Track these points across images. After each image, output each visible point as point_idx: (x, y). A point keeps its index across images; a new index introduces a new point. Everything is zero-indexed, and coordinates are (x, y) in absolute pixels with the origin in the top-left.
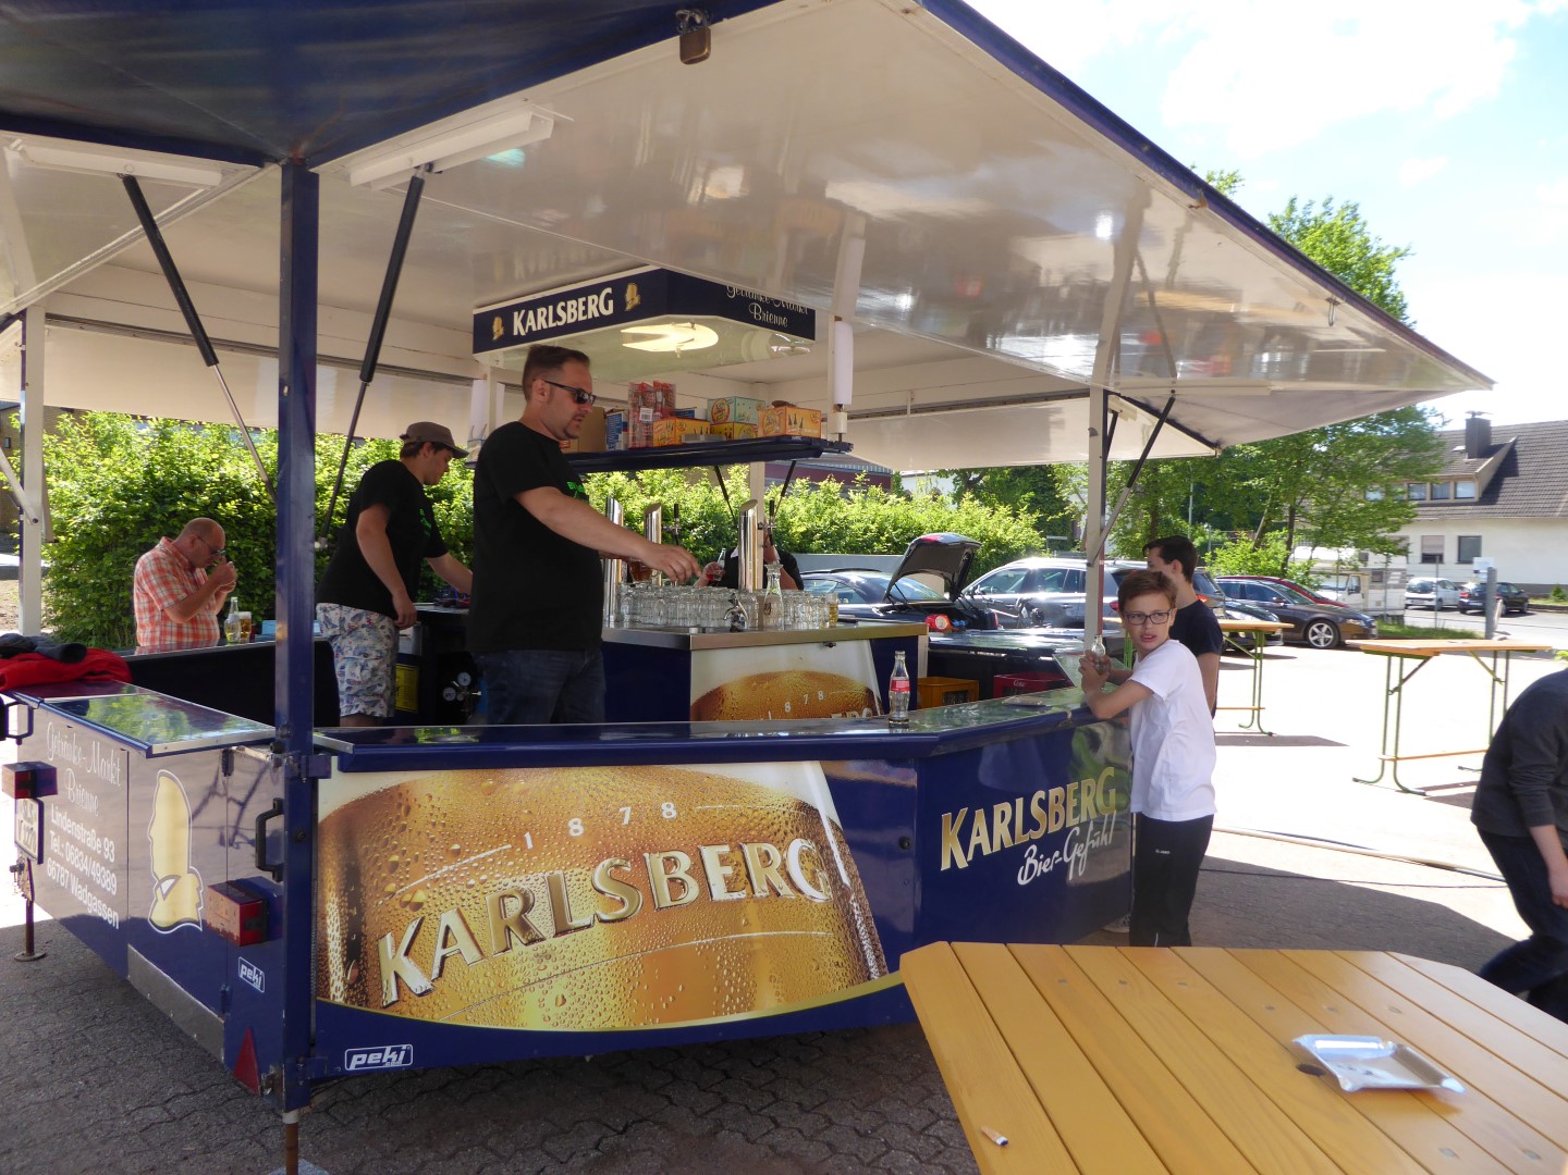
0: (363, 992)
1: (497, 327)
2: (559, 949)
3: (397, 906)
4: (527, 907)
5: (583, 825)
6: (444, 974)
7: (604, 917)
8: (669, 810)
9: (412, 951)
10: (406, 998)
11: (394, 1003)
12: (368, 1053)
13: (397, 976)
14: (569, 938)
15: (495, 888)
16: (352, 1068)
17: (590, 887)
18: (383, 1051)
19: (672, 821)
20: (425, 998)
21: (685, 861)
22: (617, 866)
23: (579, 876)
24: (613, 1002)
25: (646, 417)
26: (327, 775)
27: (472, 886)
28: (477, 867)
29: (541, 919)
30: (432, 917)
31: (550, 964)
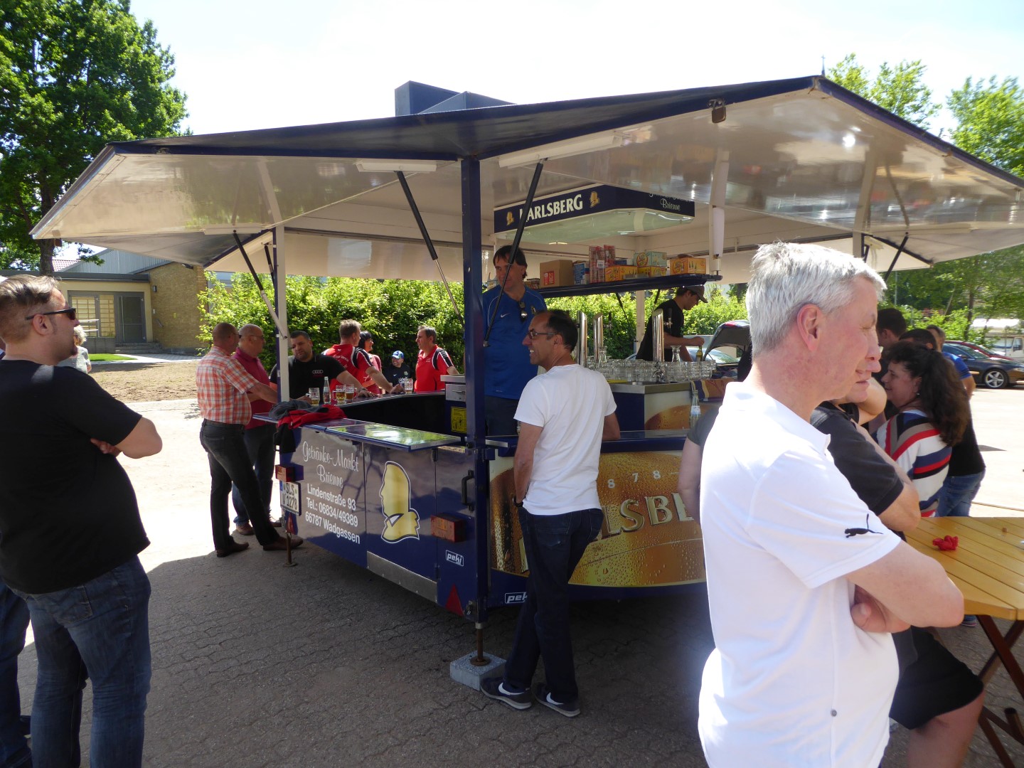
0: (513, 565)
1: (510, 218)
2: (604, 545)
5: (614, 482)
7: (626, 529)
8: (657, 475)
12: (515, 595)
14: (610, 539)
16: (508, 602)
17: (619, 514)
18: (522, 595)
19: (658, 480)
21: (665, 500)
22: (632, 503)
23: (613, 508)
24: (631, 573)
25: (601, 265)
26: (493, 458)
31: (600, 553)
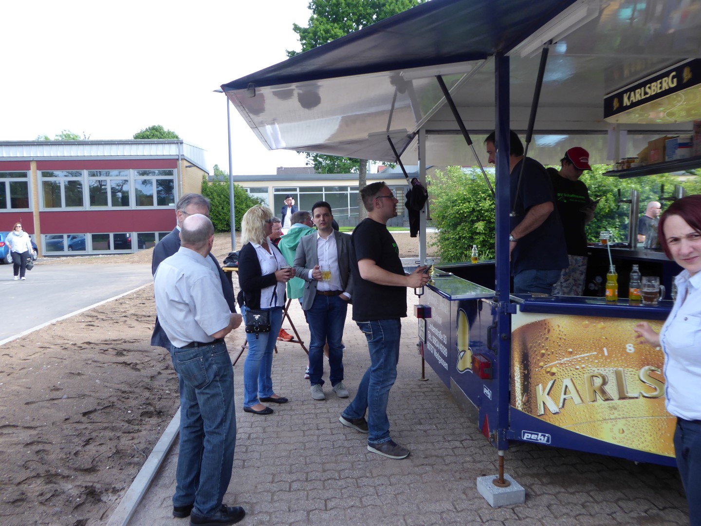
0: (530, 407)
1: (615, 104)
2: (621, 406)
3: (544, 373)
4: (605, 383)
5: (634, 348)
6: (565, 406)
7: (645, 395)
9: (550, 394)
10: (548, 414)
11: (542, 415)
12: (532, 434)
13: (544, 403)
14: (626, 402)
15: (588, 372)
16: (525, 438)
17: (638, 378)
18: (538, 435)
20: (556, 416)
22: (653, 370)
23: (632, 373)
24: (650, 438)
26: (515, 313)
27: (577, 369)
28: (580, 361)
29: (611, 389)
30: (559, 380)
31: (616, 412)
